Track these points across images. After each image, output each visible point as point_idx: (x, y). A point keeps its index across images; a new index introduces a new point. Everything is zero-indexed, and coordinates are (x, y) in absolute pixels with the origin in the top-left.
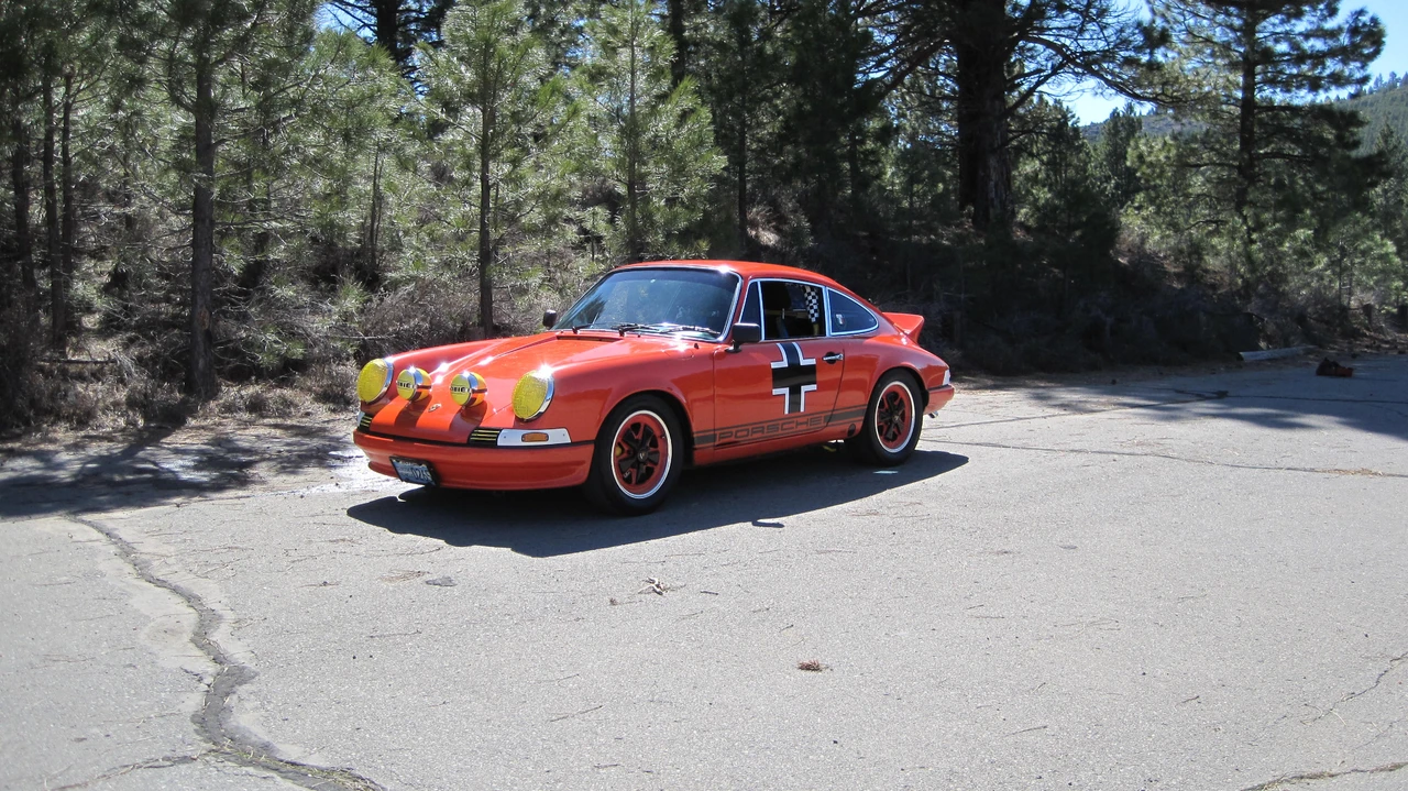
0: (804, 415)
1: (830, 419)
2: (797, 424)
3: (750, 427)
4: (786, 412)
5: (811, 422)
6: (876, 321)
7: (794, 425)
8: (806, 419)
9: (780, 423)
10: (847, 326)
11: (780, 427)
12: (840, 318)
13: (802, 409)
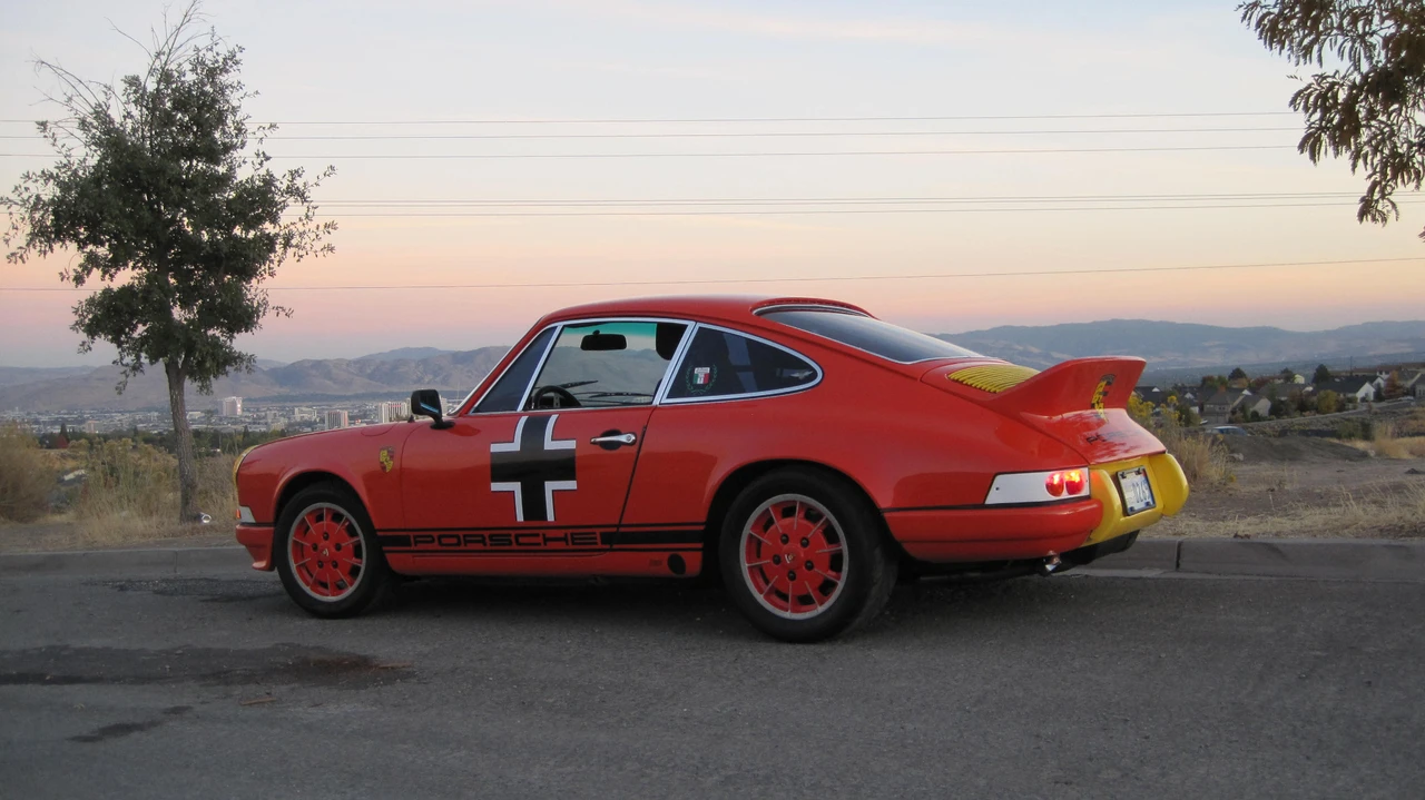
0: (551, 527)
1: (612, 539)
2: (546, 539)
3: (460, 534)
4: (520, 518)
5: (573, 539)
6: (814, 375)
7: (540, 539)
8: (561, 533)
9: (513, 533)
10: (713, 386)
11: (513, 539)
12: (701, 373)
13: (550, 517)
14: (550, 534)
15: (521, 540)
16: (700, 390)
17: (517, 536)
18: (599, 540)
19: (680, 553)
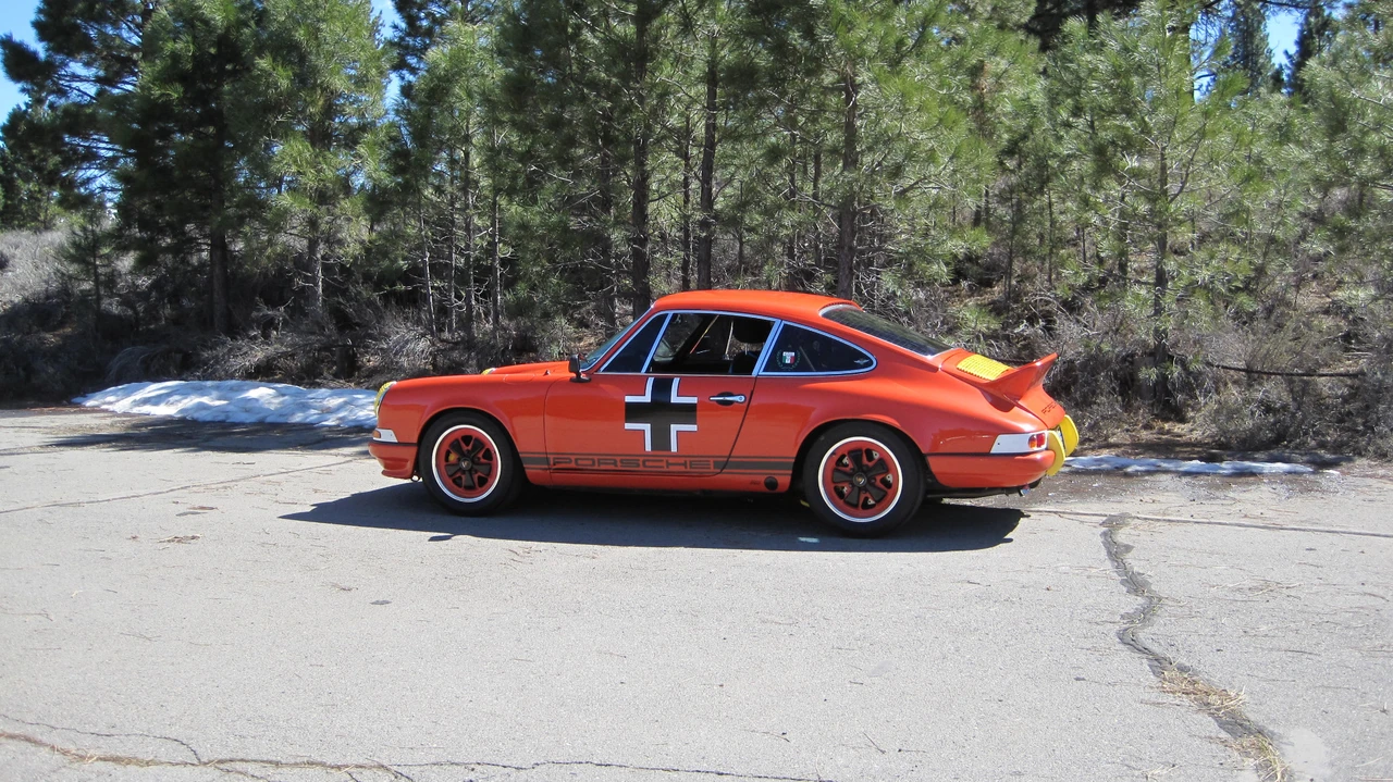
0: (674, 456)
1: (725, 465)
2: (668, 464)
3: (596, 458)
4: (648, 448)
5: (691, 465)
6: (871, 363)
7: (664, 464)
8: (682, 460)
9: (641, 459)
10: (798, 365)
11: (641, 463)
12: (788, 356)
13: (674, 448)
14: (671, 460)
15: (647, 463)
16: (787, 368)
17: (644, 462)
18: (712, 466)
19: (776, 477)
